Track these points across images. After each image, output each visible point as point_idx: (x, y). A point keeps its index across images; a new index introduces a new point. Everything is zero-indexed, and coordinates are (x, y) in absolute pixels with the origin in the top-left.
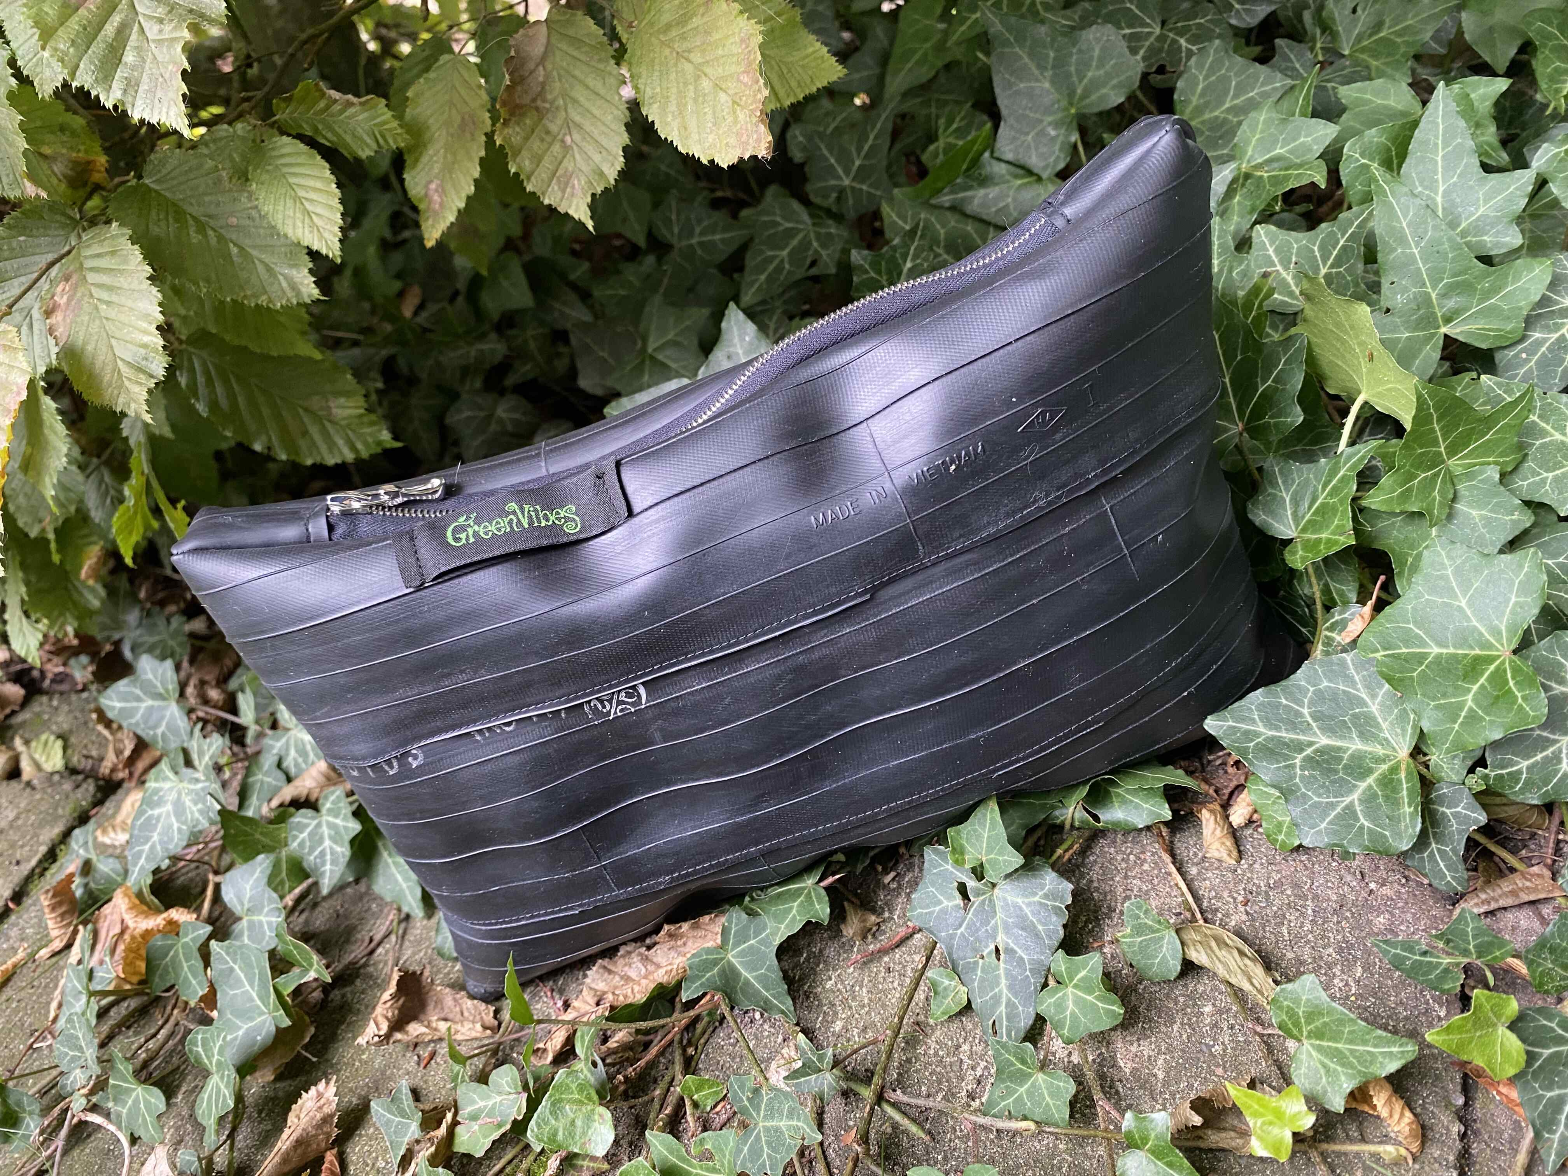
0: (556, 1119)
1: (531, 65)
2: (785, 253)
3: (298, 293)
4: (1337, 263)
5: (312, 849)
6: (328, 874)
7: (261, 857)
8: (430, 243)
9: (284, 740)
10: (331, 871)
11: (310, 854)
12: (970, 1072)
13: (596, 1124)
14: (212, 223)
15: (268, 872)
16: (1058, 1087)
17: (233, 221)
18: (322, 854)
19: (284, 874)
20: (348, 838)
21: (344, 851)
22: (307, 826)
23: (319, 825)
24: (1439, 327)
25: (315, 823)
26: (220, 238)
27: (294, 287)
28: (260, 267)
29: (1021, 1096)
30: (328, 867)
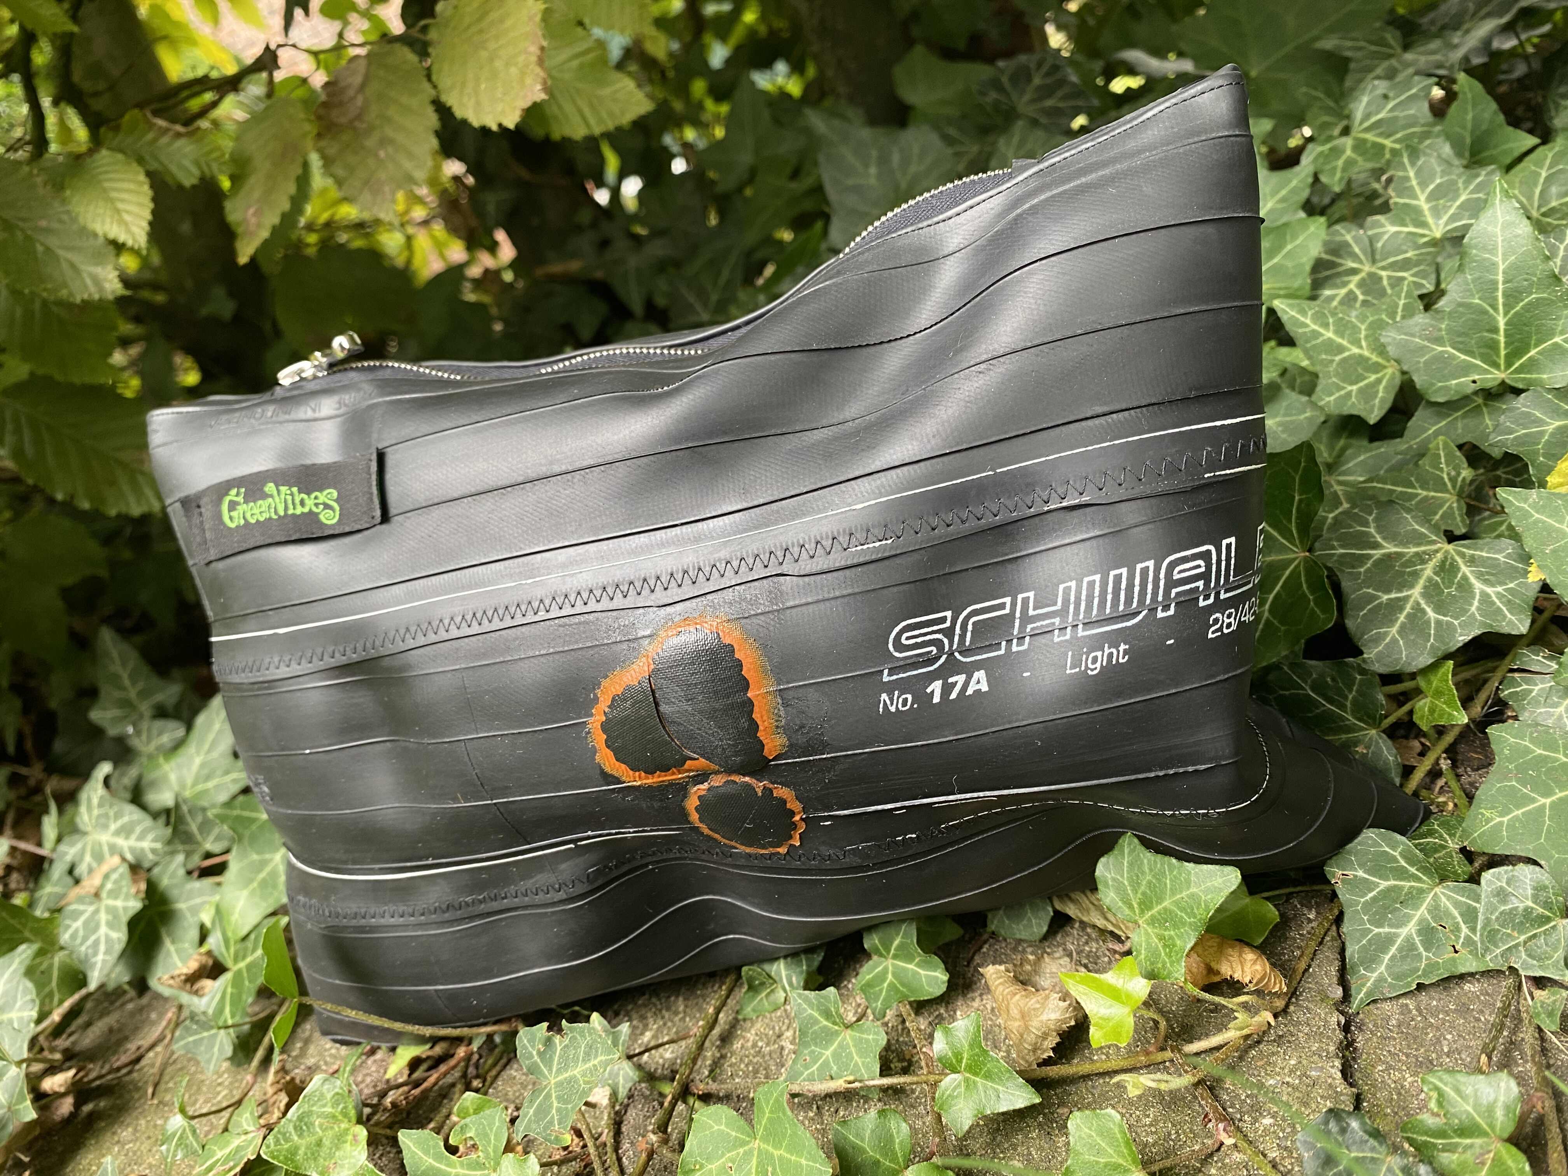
0: (300, 1136)
1: (351, 92)
3: (101, 289)
5: (85, 939)
6: (99, 965)
7: (23, 947)
8: (243, 259)
9: (79, 846)
10: (104, 961)
11: (82, 944)
13: (347, 1146)
14: (21, 224)
15: (27, 962)
16: (867, 1040)
17: (43, 223)
18: (96, 943)
19: (54, 984)
20: (125, 919)
21: (120, 936)
22: (82, 913)
23: (97, 911)
25: (91, 909)
26: (28, 238)
27: (97, 281)
28: (65, 266)
29: (827, 1060)
30: (100, 957)
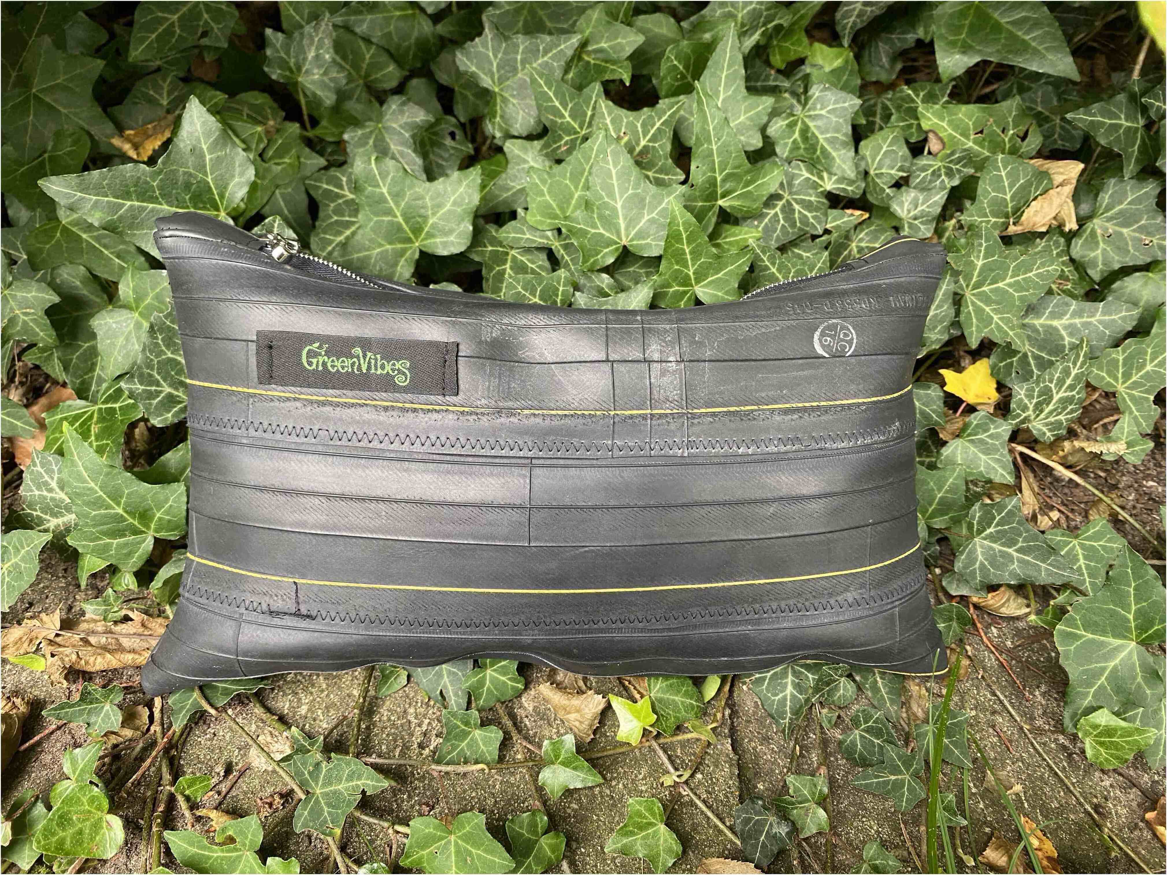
2: (176, 17)
4: (653, 139)
12: (418, 729)
16: (491, 737)
24: (716, 200)
29: (463, 748)
